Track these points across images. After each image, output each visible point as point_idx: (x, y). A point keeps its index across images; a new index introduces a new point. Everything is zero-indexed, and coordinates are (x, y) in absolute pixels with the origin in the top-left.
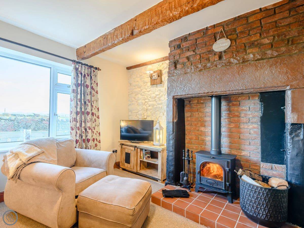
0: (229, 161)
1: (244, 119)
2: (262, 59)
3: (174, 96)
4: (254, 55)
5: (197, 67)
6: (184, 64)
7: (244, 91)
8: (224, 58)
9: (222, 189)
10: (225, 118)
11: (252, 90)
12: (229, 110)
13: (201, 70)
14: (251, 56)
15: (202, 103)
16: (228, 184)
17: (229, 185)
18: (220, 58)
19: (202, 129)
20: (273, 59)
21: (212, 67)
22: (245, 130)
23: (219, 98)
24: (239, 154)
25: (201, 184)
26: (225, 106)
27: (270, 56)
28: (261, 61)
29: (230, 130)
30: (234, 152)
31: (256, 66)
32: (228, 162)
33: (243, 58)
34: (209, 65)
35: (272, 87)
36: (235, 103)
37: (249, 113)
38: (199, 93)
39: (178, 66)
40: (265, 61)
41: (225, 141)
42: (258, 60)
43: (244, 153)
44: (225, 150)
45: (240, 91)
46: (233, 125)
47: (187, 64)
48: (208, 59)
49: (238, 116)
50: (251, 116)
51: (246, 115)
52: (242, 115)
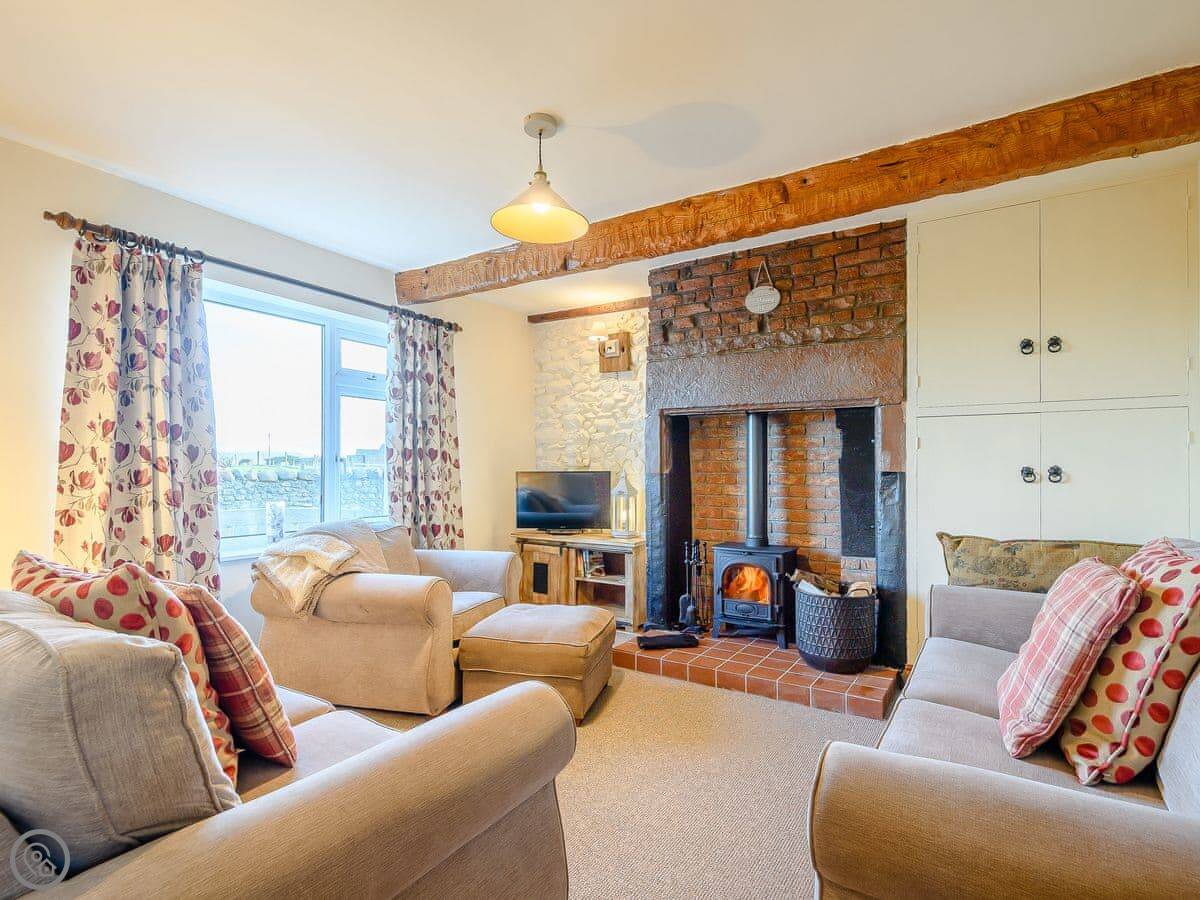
0: (780, 556)
1: (814, 466)
2: (835, 340)
3: (662, 410)
4: (822, 330)
5: (715, 344)
6: (684, 331)
7: (805, 405)
8: (768, 329)
9: (766, 621)
10: (779, 464)
11: (820, 404)
12: (785, 444)
13: (721, 353)
14: (818, 331)
15: (730, 427)
16: (777, 606)
17: (779, 608)
18: (761, 327)
19: (730, 489)
20: (852, 343)
21: (745, 347)
22: (818, 489)
23: (763, 417)
24: (806, 544)
25: (725, 616)
26: (779, 434)
27: (849, 335)
28: (834, 345)
29: (788, 492)
30: (796, 541)
31: (826, 355)
32: (777, 559)
33: (804, 335)
34: (738, 341)
35: (852, 399)
36: (796, 428)
37: (823, 450)
38: (719, 407)
39: (672, 337)
40: (840, 345)
41: (776, 516)
42: (829, 341)
43: (814, 541)
44: (776, 537)
45: (798, 405)
46: (793, 479)
47: (691, 333)
48: (737, 328)
49: (803, 459)
50: (827, 458)
51: (818, 455)
52: (811, 456)
